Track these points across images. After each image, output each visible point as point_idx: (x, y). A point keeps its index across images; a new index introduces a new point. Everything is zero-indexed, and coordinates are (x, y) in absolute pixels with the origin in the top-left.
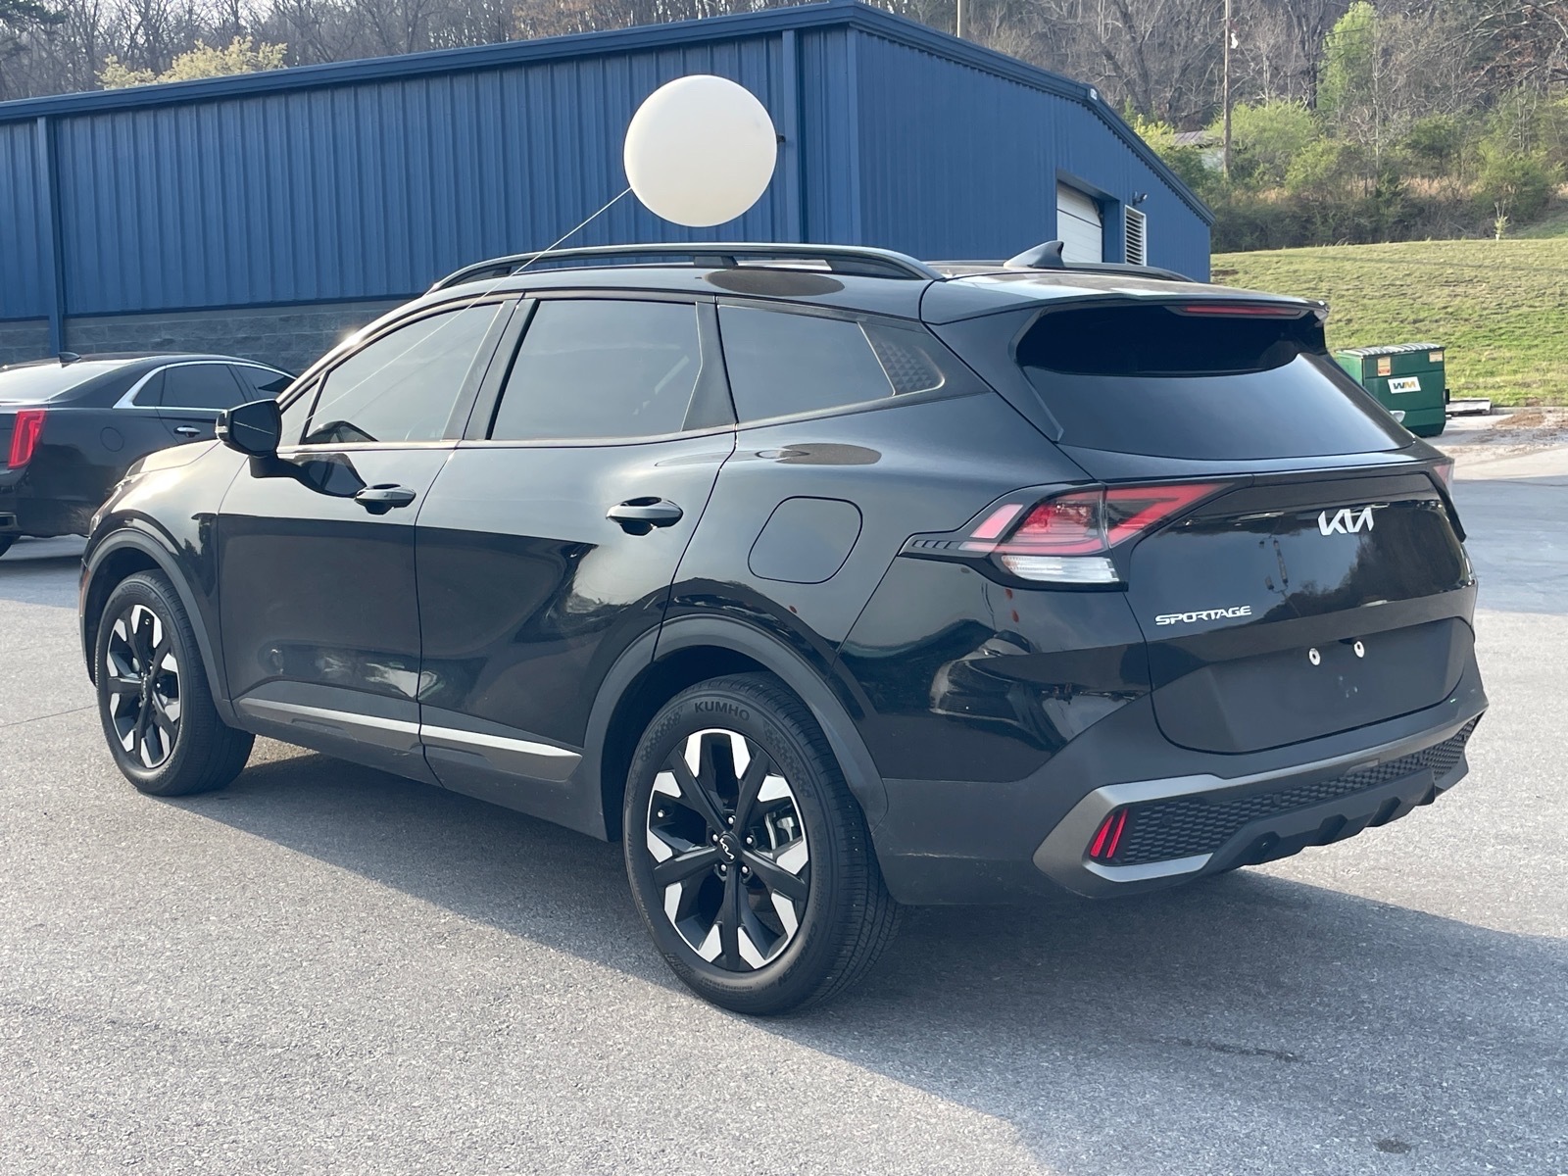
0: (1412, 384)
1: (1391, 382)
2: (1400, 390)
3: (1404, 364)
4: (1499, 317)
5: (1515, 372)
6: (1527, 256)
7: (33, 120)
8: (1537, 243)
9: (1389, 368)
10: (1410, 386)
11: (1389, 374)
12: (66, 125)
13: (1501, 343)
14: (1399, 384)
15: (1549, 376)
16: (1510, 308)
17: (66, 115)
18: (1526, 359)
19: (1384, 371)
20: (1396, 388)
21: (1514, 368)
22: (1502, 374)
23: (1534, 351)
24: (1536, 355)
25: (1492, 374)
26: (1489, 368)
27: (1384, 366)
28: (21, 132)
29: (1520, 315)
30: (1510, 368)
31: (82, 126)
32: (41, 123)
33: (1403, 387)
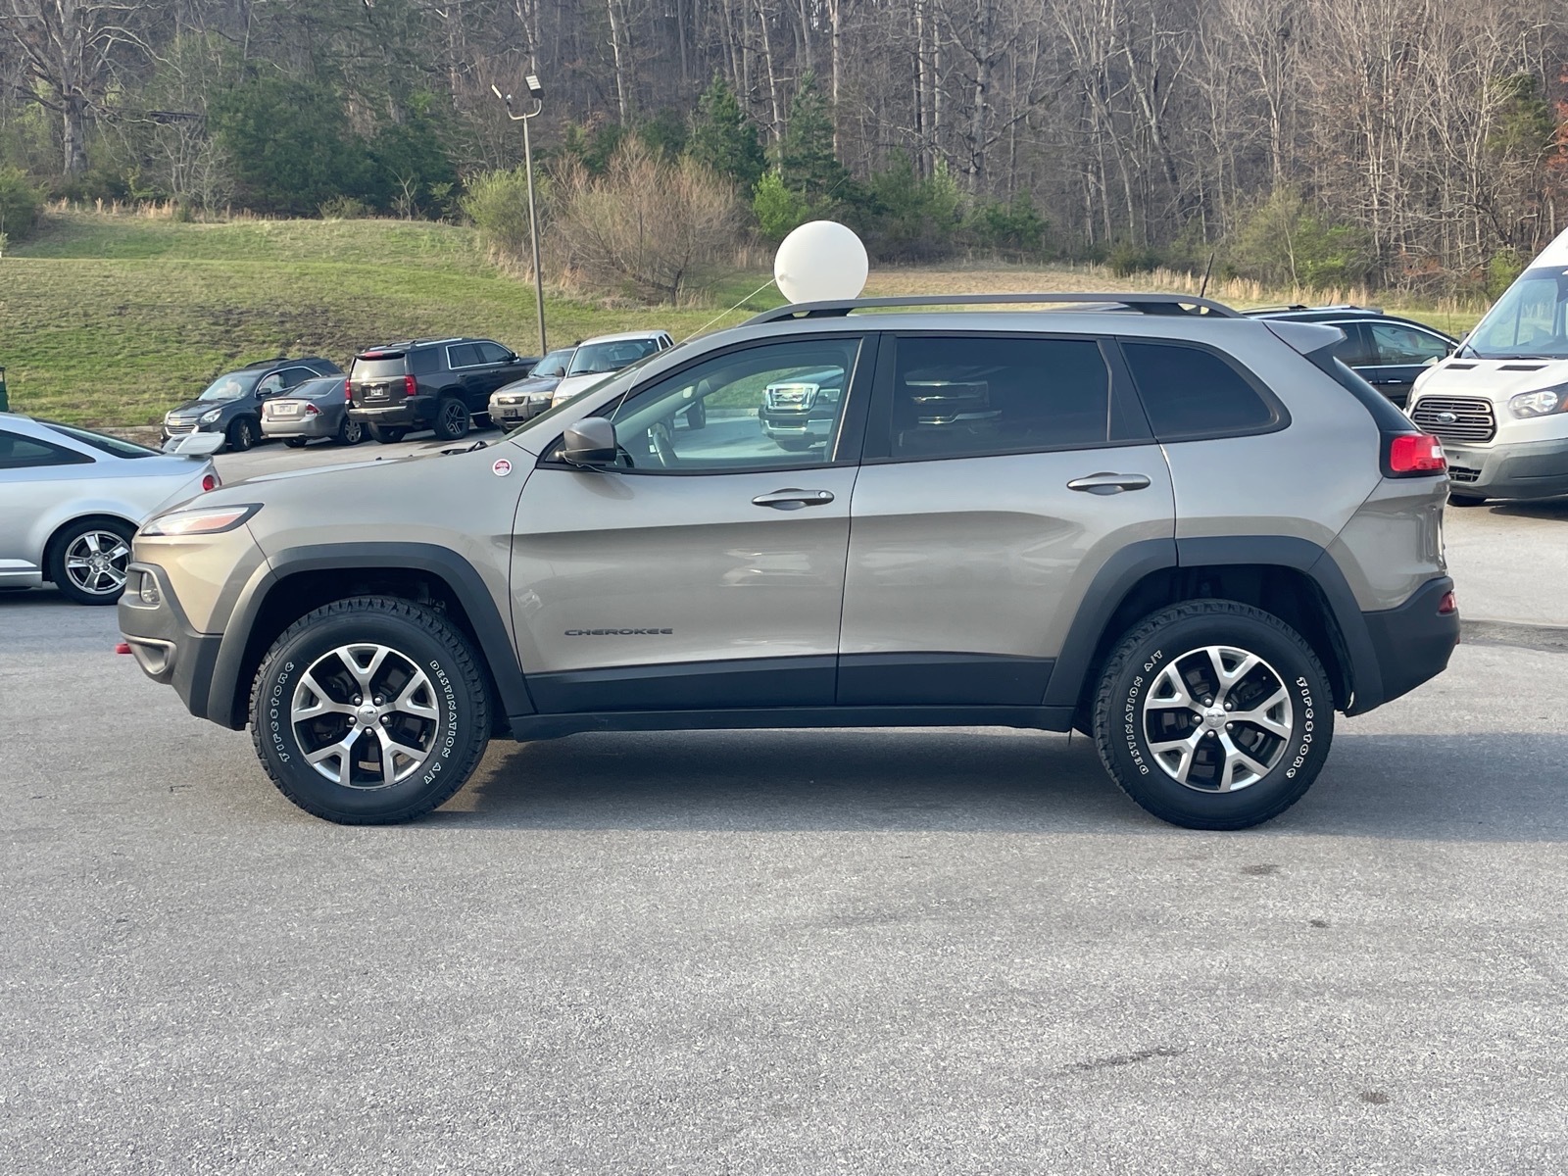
4: (28, 337)
5: (60, 393)
6: (39, 276)
8: (44, 263)
13: (37, 363)
15: (95, 396)
16: (36, 327)
18: (68, 380)
21: (57, 388)
22: (47, 396)
23: (72, 372)
24: (76, 376)
25: (36, 395)
26: (30, 389)
29: (49, 335)
30: (53, 389)
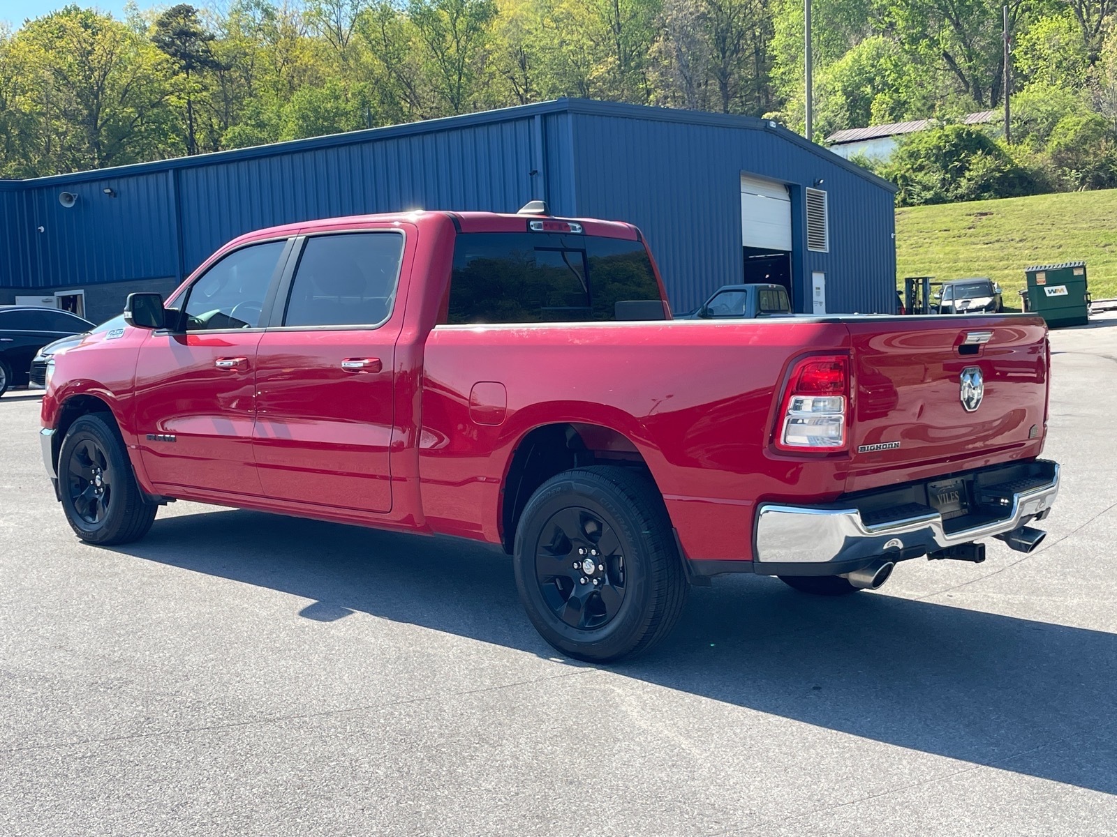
0: (1062, 290)
1: (1046, 289)
2: (1052, 294)
3: (1056, 276)
7: (167, 171)
9: (1044, 280)
10: (1060, 292)
11: (1045, 284)
12: (184, 172)
14: (1052, 290)
17: (183, 168)
19: (1040, 282)
20: (1050, 293)
27: (1041, 279)
28: (161, 177)
31: (191, 172)
32: (171, 173)
33: (1055, 292)
